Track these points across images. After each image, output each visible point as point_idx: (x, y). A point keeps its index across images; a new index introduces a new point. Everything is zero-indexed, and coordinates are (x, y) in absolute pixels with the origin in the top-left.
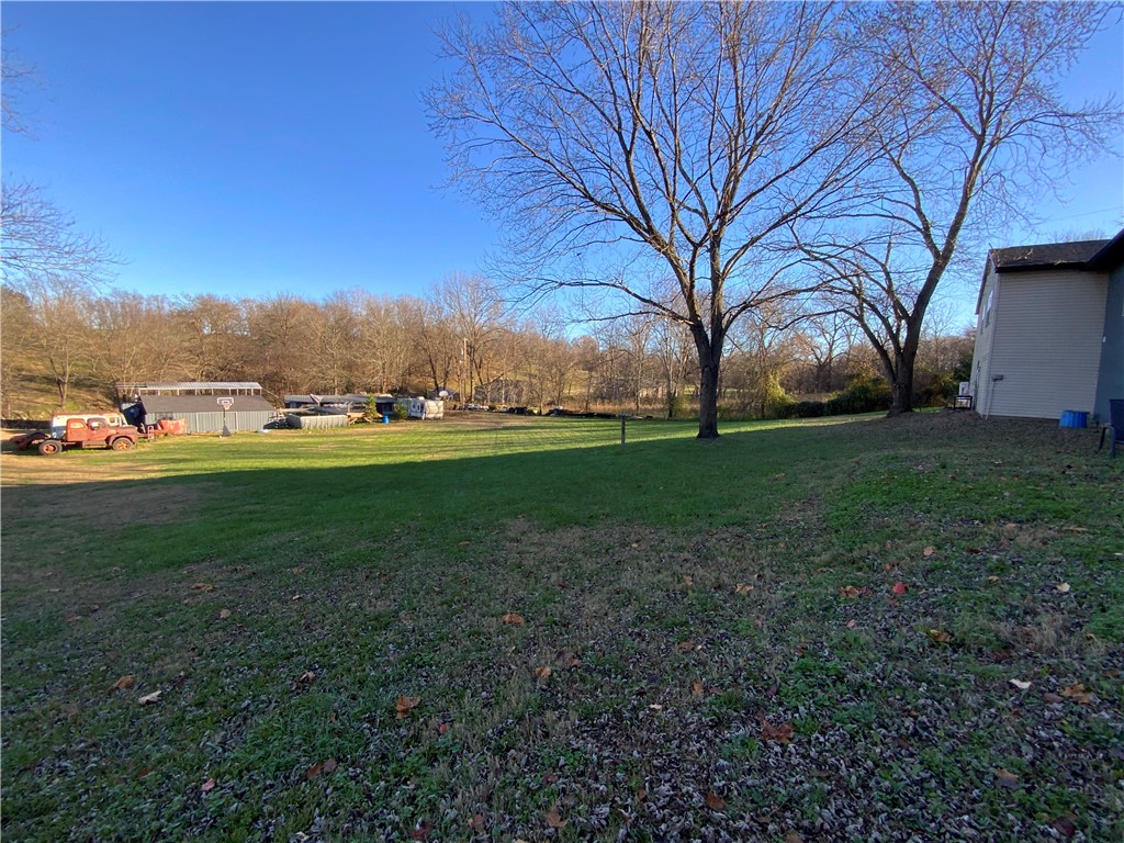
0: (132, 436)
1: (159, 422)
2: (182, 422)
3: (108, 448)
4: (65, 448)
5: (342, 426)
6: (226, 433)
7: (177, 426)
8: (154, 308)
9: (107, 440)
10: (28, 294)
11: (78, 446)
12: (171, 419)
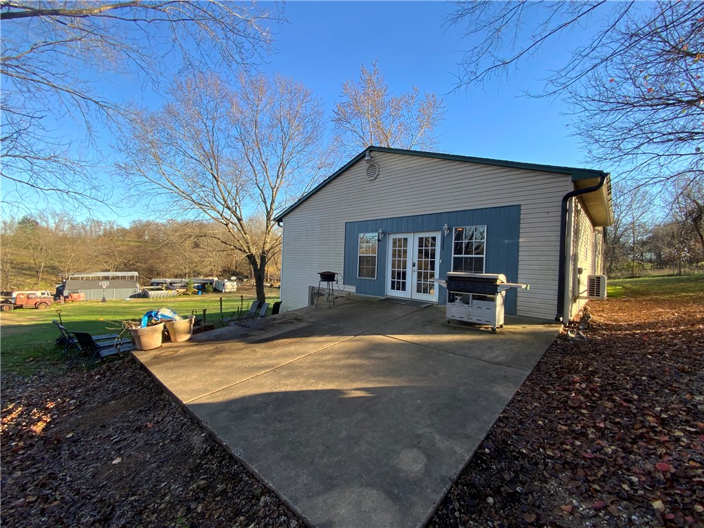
0: (48, 302)
1: (70, 294)
2: (82, 295)
3: (36, 308)
4: (15, 308)
5: (170, 296)
6: (104, 300)
7: (79, 297)
8: (108, 227)
9: (35, 304)
10: (39, 221)
11: (21, 307)
12: (77, 293)
